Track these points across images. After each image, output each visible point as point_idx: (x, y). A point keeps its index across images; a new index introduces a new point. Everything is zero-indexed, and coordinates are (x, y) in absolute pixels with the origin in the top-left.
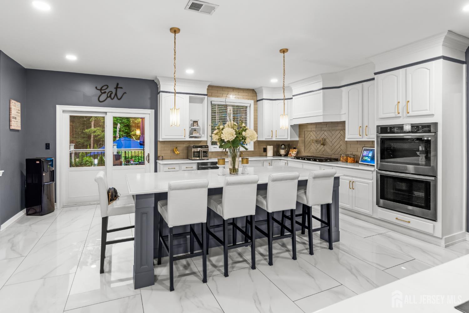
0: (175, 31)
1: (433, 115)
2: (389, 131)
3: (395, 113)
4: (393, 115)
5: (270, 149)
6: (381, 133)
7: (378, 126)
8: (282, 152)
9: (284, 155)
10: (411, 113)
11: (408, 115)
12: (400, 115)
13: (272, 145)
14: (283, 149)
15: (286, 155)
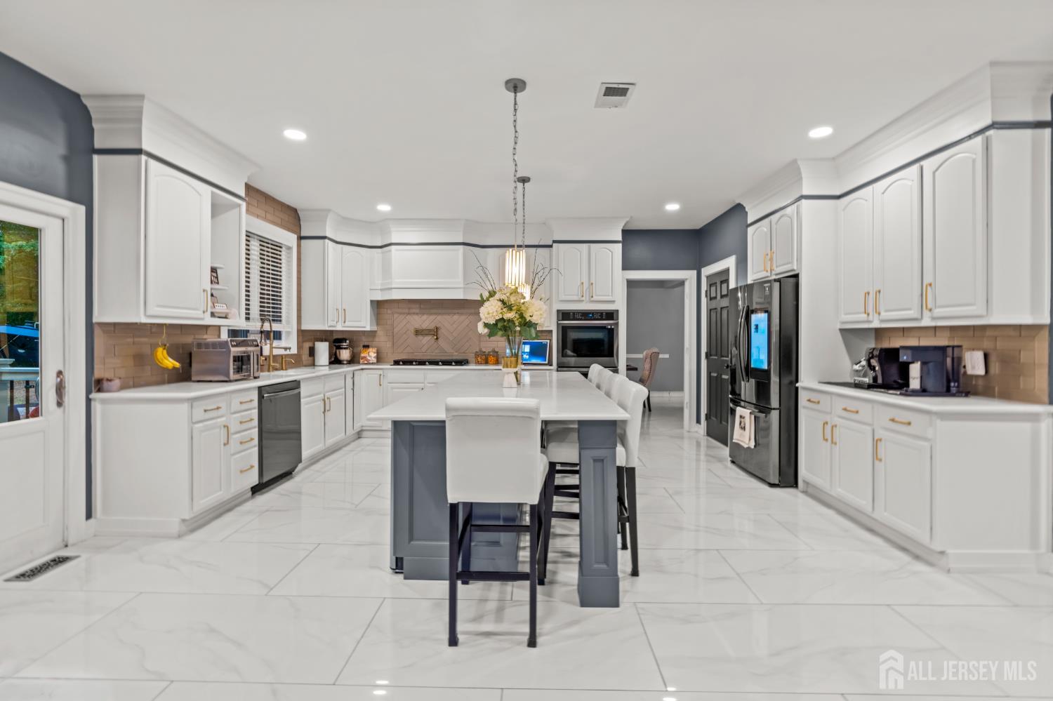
0: (516, 86)
1: (614, 301)
2: (571, 318)
3: (578, 295)
4: (575, 298)
5: (323, 349)
6: (563, 320)
7: (558, 311)
8: (345, 354)
9: (347, 361)
10: (595, 298)
11: (592, 299)
12: (584, 298)
13: (326, 341)
14: (345, 348)
15: (353, 360)
